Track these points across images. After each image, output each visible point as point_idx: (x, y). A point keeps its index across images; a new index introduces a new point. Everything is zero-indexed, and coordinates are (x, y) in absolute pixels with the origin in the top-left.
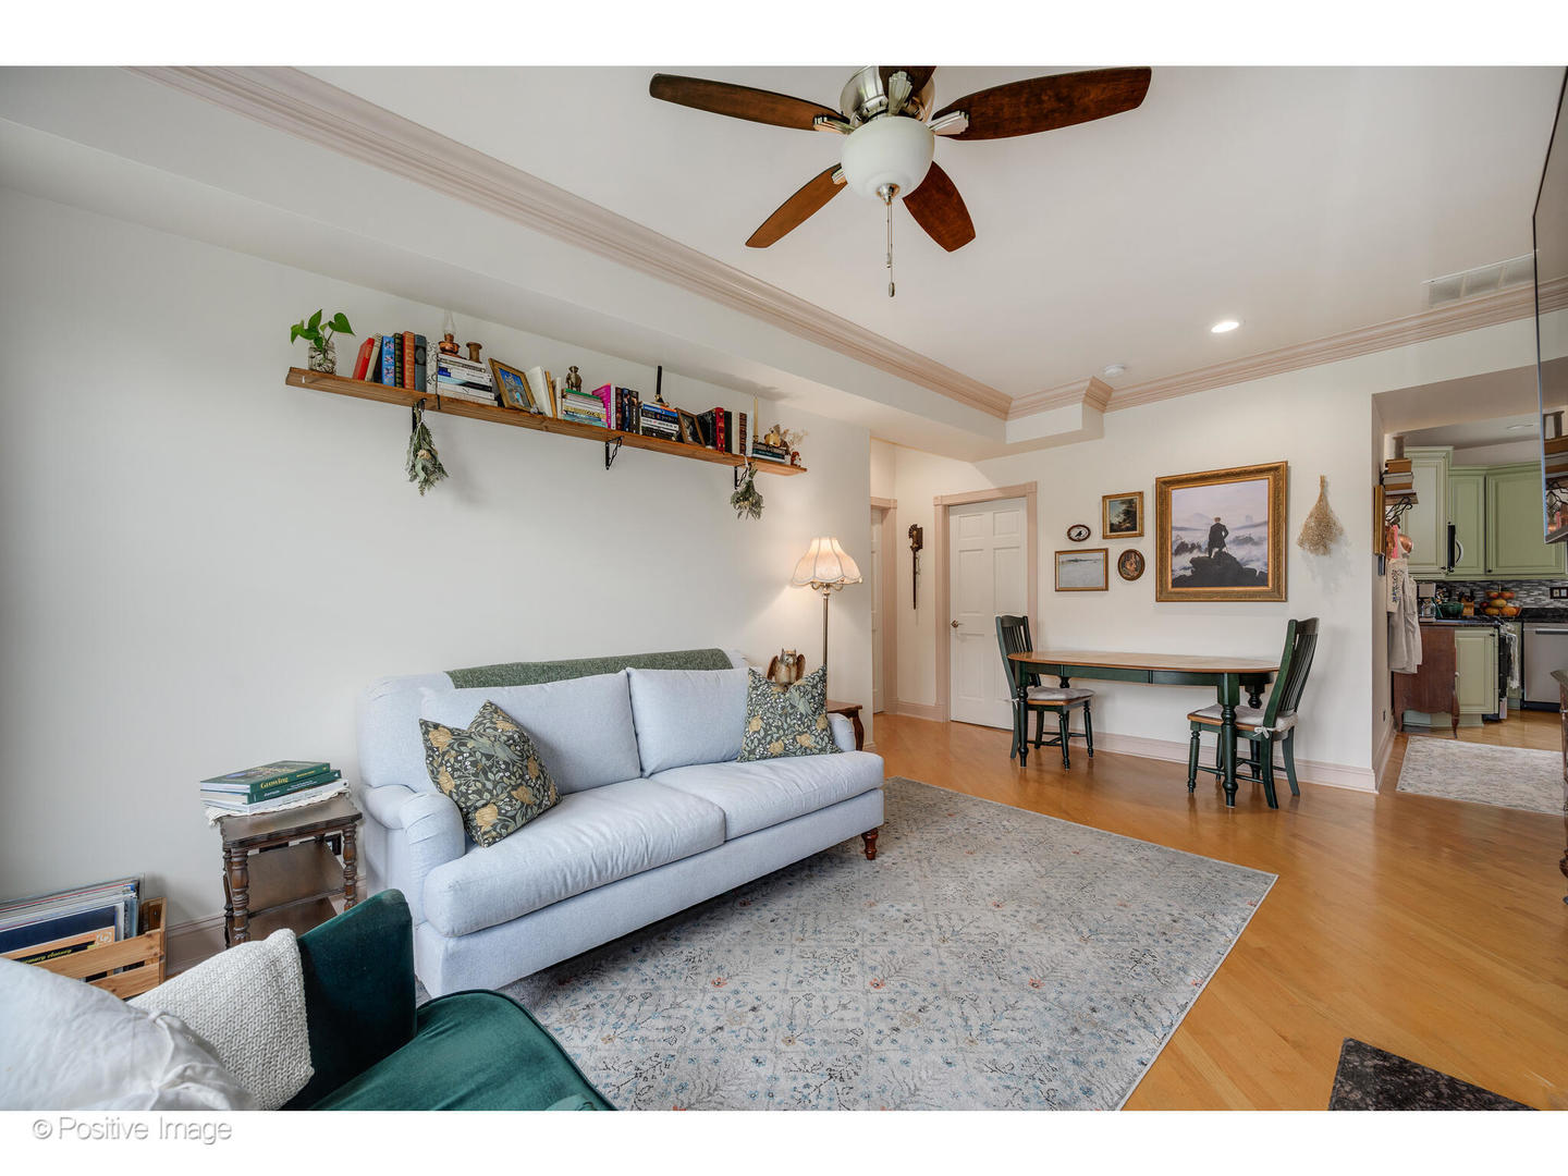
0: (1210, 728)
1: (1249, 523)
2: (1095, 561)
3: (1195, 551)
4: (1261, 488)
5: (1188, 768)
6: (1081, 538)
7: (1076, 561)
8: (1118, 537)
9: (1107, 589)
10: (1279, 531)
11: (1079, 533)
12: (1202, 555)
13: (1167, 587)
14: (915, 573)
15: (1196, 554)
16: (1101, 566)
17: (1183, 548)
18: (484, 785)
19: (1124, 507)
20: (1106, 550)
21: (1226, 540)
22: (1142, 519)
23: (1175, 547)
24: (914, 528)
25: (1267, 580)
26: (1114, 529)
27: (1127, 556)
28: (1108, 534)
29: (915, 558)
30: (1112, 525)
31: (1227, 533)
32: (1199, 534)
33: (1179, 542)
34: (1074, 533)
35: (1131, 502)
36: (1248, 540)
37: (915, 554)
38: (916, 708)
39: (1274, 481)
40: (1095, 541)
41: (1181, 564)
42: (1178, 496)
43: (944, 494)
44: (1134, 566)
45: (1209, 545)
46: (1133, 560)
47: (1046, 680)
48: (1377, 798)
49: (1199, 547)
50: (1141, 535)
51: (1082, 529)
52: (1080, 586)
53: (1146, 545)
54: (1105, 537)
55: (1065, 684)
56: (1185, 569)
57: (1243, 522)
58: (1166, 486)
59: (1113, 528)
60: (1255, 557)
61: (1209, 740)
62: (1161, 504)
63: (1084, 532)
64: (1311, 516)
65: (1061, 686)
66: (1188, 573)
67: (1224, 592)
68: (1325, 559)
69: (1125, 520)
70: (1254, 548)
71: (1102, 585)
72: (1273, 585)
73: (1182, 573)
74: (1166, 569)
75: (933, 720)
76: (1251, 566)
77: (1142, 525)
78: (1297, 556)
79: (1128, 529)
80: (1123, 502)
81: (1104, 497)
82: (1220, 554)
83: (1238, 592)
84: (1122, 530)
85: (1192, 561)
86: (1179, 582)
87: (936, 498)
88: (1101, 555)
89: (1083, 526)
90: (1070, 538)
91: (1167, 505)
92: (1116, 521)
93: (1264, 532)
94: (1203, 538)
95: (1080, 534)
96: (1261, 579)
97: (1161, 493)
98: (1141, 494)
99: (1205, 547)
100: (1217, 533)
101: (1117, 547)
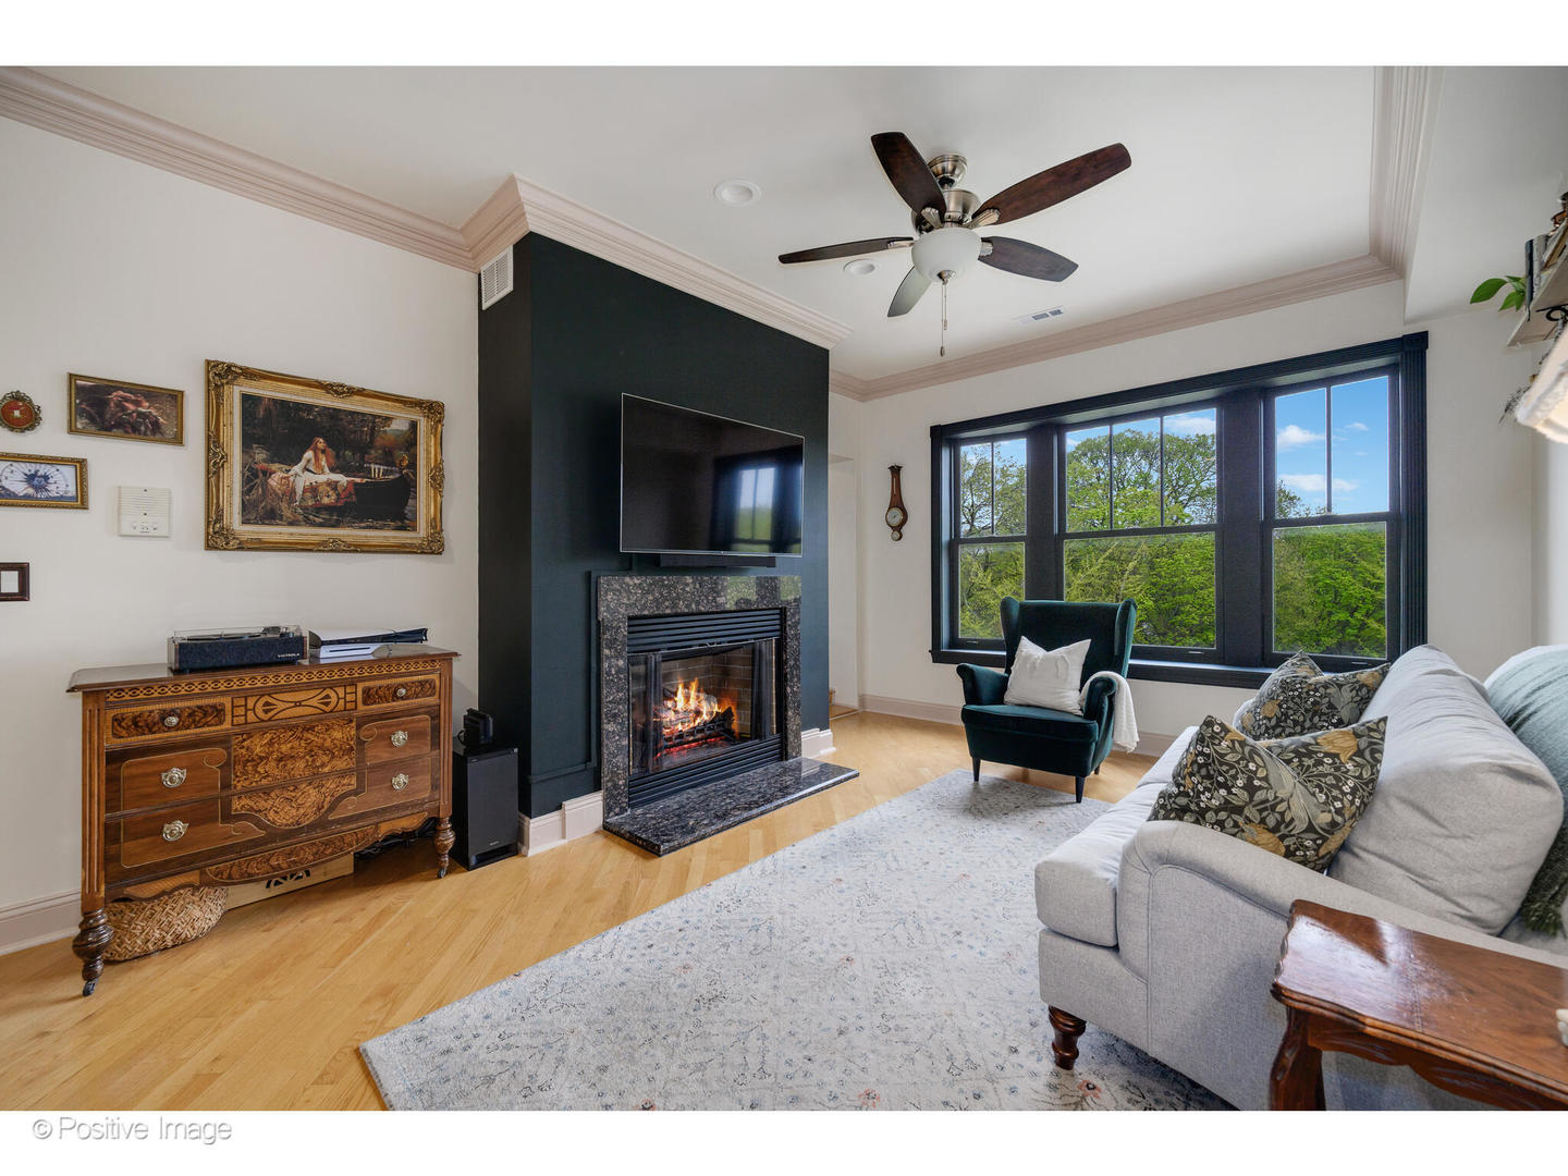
18: (1305, 721)
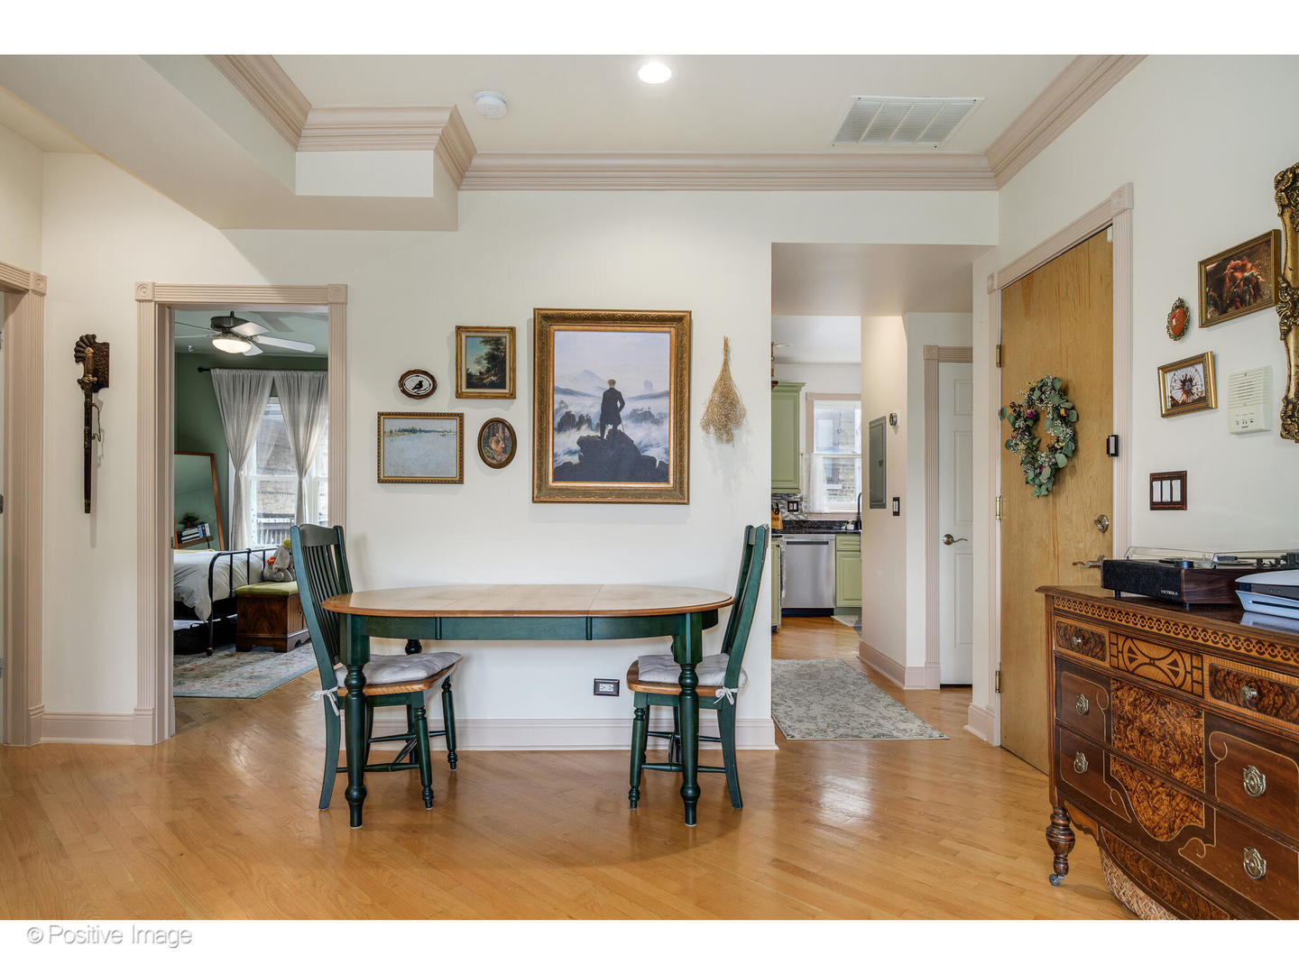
0: (661, 699)
1: (648, 392)
2: (444, 433)
3: (584, 427)
4: (661, 341)
5: (630, 754)
6: (422, 392)
7: (413, 431)
8: (480, 396)
9: (461, 481)
10: (681, 406)
11: (417, 384)
12: (592, 434)
13: (547, 482)
14: (89, 436)
15: (585, 432)
16: (454, 442)
17: (569, 422)
19: (487, 349)
20: (461, 416)
21: (622, 414)
22: (514, 370)
23: (558, 419)
24: (87, 341)
25: (668, 474)
26: (473, 384)
27: (494, 427)
28: (464, 390)
29: (89, 407)
30: (469, 376)
31: (623, 404)
32: (589, 402)
33: (565, 410)
34: (410, 383)
35: (497, 342)
36: (644, 417)
37: (88, 396)
38: (86, 723)
39: (677, 335)
40: (443, 400)
41: (566, 444)
42: (564, 339)
43: (159, 282)
44: (502, 445)
45: (601, 420)
46: (500, 435)
47: (381, 647)
48: (778, 756)
49: (589, 421)
50: (512, 396)
51: (422, 378)
52: (419, 474)
53: (519, 413)
54: (459, 395)
55: (413, 648)
56: (571, 453)
57: (640, 390)
58: (548, 321)
59: (473, 382)
60: (652, 439)
61: (663, 717)
62: (541, 350)
63: (427, 383)
64: (715, 390)
65: (408, 651)
66: (575, 459)
67: (621, 490)
68: (727, 448)
69: (488, 370)
70: (654, 428)
71: (453, 473)
72: (675, 481)
73: (568, 459)
74: (547, 451)
75: (130, 742)
76: (651, 453)
77: (514, 381)
78: (701, 441)
79: (493, 385)
80: (486, 341)
81: (458, 328)
82: (614, 432)
83: (636, 490)
84: (485, 386)
85: (581, 442)
86: (563, 472)
87: (142, 286)
88: (452, 425)
89: (425, 373)
90: (404, 392)
91: (548, 352)
92: (475, 369)
93: (664, 406)
94: (593, 408)
95: (420, 385)
96: (660, 473)
97: (541, 334)
98: (512, 330)
99: (596, 421)
100: (612, 400)
101: (478, 413)
